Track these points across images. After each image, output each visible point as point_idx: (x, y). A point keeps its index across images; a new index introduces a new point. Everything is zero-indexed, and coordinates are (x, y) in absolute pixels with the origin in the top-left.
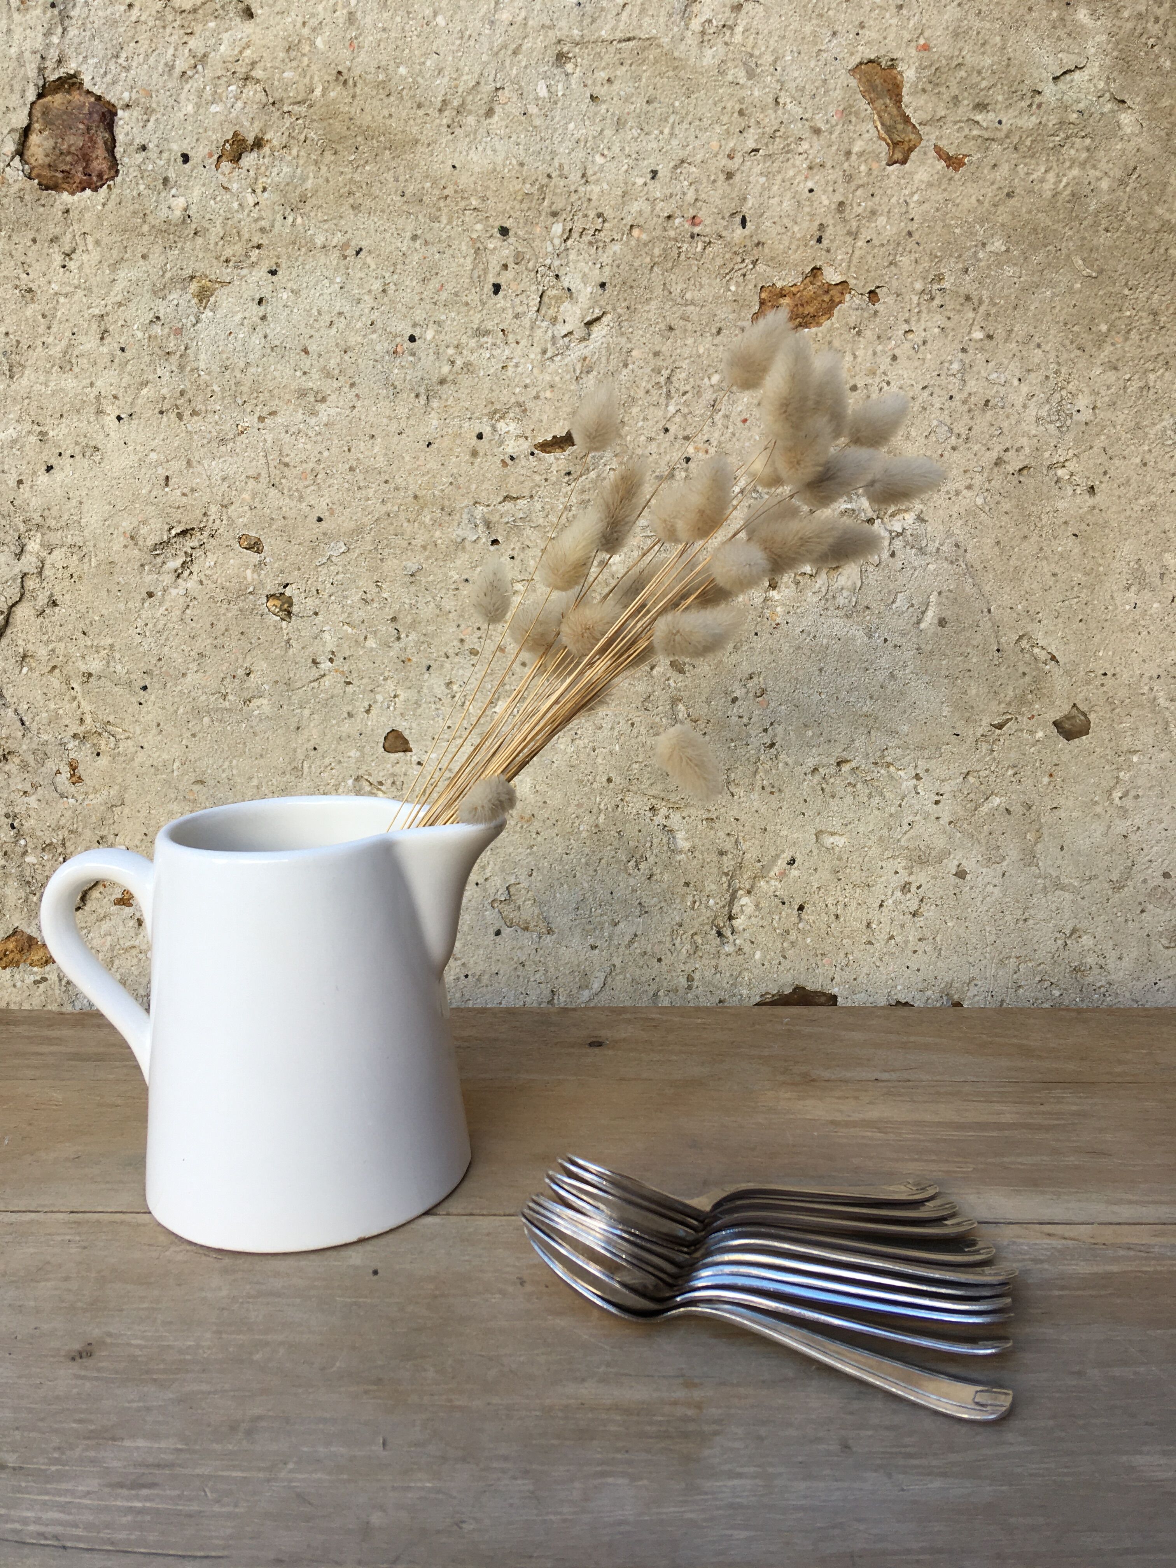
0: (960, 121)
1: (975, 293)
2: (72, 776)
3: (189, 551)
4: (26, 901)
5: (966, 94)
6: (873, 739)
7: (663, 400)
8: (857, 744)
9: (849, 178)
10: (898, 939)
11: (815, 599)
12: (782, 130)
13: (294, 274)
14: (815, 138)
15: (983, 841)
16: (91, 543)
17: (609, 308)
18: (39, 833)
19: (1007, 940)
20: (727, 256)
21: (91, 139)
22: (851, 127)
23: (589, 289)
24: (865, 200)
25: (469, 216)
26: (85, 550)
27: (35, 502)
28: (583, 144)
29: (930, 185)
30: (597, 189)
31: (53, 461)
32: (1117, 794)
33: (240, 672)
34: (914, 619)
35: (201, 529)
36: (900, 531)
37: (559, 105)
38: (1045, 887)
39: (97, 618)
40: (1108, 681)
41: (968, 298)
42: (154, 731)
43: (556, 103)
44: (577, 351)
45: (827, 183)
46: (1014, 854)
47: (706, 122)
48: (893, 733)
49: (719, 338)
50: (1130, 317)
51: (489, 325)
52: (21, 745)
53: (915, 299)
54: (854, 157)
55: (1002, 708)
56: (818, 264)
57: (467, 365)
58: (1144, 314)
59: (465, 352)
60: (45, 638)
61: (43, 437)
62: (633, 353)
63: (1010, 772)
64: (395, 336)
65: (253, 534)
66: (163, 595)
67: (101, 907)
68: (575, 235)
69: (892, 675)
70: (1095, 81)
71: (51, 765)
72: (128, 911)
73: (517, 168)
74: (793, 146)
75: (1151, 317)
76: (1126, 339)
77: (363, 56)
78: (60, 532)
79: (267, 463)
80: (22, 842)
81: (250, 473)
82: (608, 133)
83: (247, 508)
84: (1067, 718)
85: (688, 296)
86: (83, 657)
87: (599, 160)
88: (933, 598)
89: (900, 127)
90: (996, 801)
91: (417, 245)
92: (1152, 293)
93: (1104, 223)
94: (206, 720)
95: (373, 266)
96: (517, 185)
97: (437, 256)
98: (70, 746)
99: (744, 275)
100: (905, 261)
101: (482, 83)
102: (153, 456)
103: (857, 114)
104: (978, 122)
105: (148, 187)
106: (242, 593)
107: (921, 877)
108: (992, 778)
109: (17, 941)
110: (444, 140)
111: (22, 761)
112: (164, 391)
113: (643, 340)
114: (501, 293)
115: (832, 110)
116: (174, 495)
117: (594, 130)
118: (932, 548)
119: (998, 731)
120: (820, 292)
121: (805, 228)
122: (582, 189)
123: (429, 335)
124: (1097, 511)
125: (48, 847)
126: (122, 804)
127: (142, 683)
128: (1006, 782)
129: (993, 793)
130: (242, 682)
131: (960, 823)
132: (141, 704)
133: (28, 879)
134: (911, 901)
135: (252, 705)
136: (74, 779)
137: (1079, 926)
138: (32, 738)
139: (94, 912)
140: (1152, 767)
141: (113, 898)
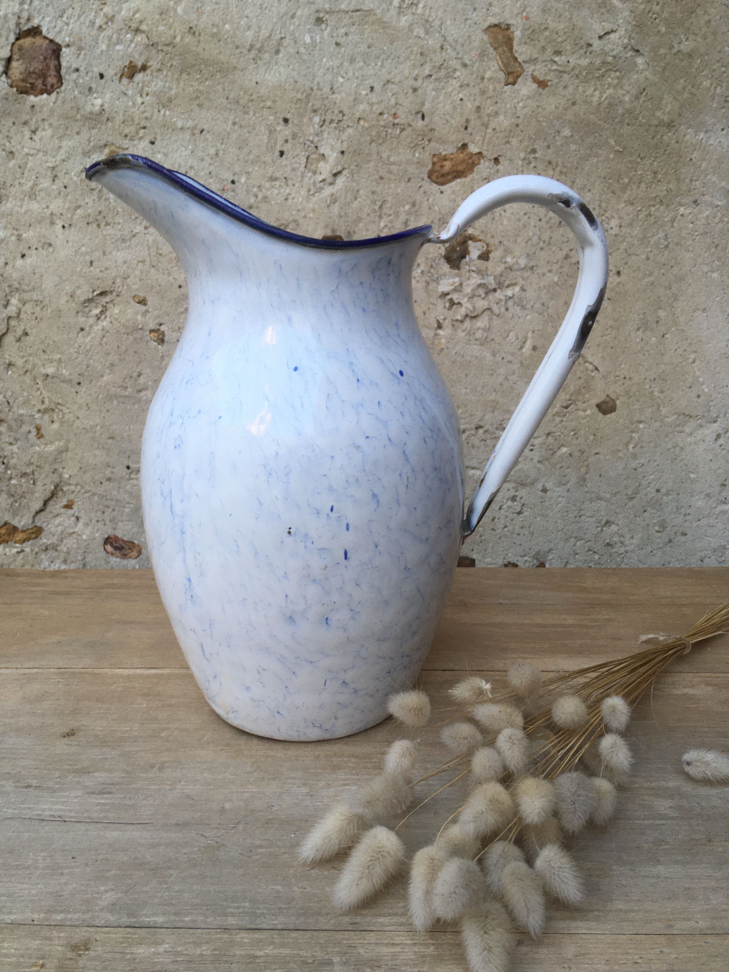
0: (546, 61)
1: (555, 160)
2: (38, 434)
3: (104, 304)
4: (12, 506)
5: (549, 45)
6: (496, 414)
7: (377, 219)
8: (486, 417)
9: (483, 92)
10: (510, 528)
11: (463, 334)
12: (445, 64)
13: (165, 143)
14: (463, 69)
15: (557, 473)
16: (47, 299)
17: (346, 166)
18: (19, 467)
19: (570, 527)
20: (414, 137)
21: (47, 65)
22: (484, 64)
23: (335, 155)
24: (492, 105)
25: (266, 112)
26: (44, 303)
27: (15, 275)
28: (331, 70)
29: (529, 97)
30: (339, 97)
31: (25, 252)
32: (631, 446)
33: (135, 375)
34: (519, 346)
35: (111, 292)
36: (511, 295)
37: (318, 47)
38: (591, 499)
39: (51, 343)
40: (627, 382)
41: (550, 163)
42: (85, 408)
43: (315, 47)
44: (328, 191)
45: (470, 95)
46: (574, 480)
47: (402, 59)
49: (409, 183)
50: (641, 175)
51: (278, 174)
52: (8, 416)
53: (520, 162)
54: (486, 81)
55: (568, 397)
56: (466, 141)
57: (265, 198)
58: (649, 173)
59: (264, 190)
60: (21, 354)
61: (19, 237)
62: (361, 192)
63: (572, 433)
64: (223, 180)
65: (142, 295)
66: (90, 330)
67: (55, 509)
68: (327, 123)
69: (506, 379)
70: (622, 39)
71: (25, 428)
72: (70, 512)
73: (293, 83)
74: (451, 74)
75: (653, 175)
76: (639, 187)
77: (204, 17)
78: (30, 293)
79: (150, 255)
80: (9, 472)
81: (140, 259)
82: (346, 64)
83: (138, 280)
84: (604, 402)
85: (392, 159)
86: (43, 365)
87: (341, 80)
88: (530, 335)
89: (512, 63)
90: (564, 450)
91: (236, 128)
92: (654, 161)
93: (627, 121)
94: (115, 402)
95: (210, 140)
96: (293, 94)
97: (247, 135)
98: (36, 416)
99: (423, 148)
100: (514, 141)
101: (273, 35)
102: (84, 249)
103: (488, 56)
104: (555, 62)
105: (80, 93)
106: (137, 329)
107: (523, 492)
108: (563, 437)
109: (7, 529)
110: (251, 68)
111: (9, 425)
112: (89, 211)
113: (365, 184)
114: (284, 156)
115: (473, 53)
116: (95, 271)
117: (337, 62)
118: (529, 306)
119: (565, 410)
120: (467, 158)
121: (457, 121)
122: (330, 97)
123: (243, 180)
124: (621, 286)
125: (24, 475)
126: (67, 450)
127: (78, 381)
128: (569, 439)
129: (563, 445)
130: (136, 380)
131: (544, 462)
132: (77, 392)
133: (13, 493)
134: (517, 506)
135: (142, 394)
136: (39, 436)
137: (609, 519)
138: (14, 412)
139: (51, 512)
140: (650, 431)
141: (62, 504)
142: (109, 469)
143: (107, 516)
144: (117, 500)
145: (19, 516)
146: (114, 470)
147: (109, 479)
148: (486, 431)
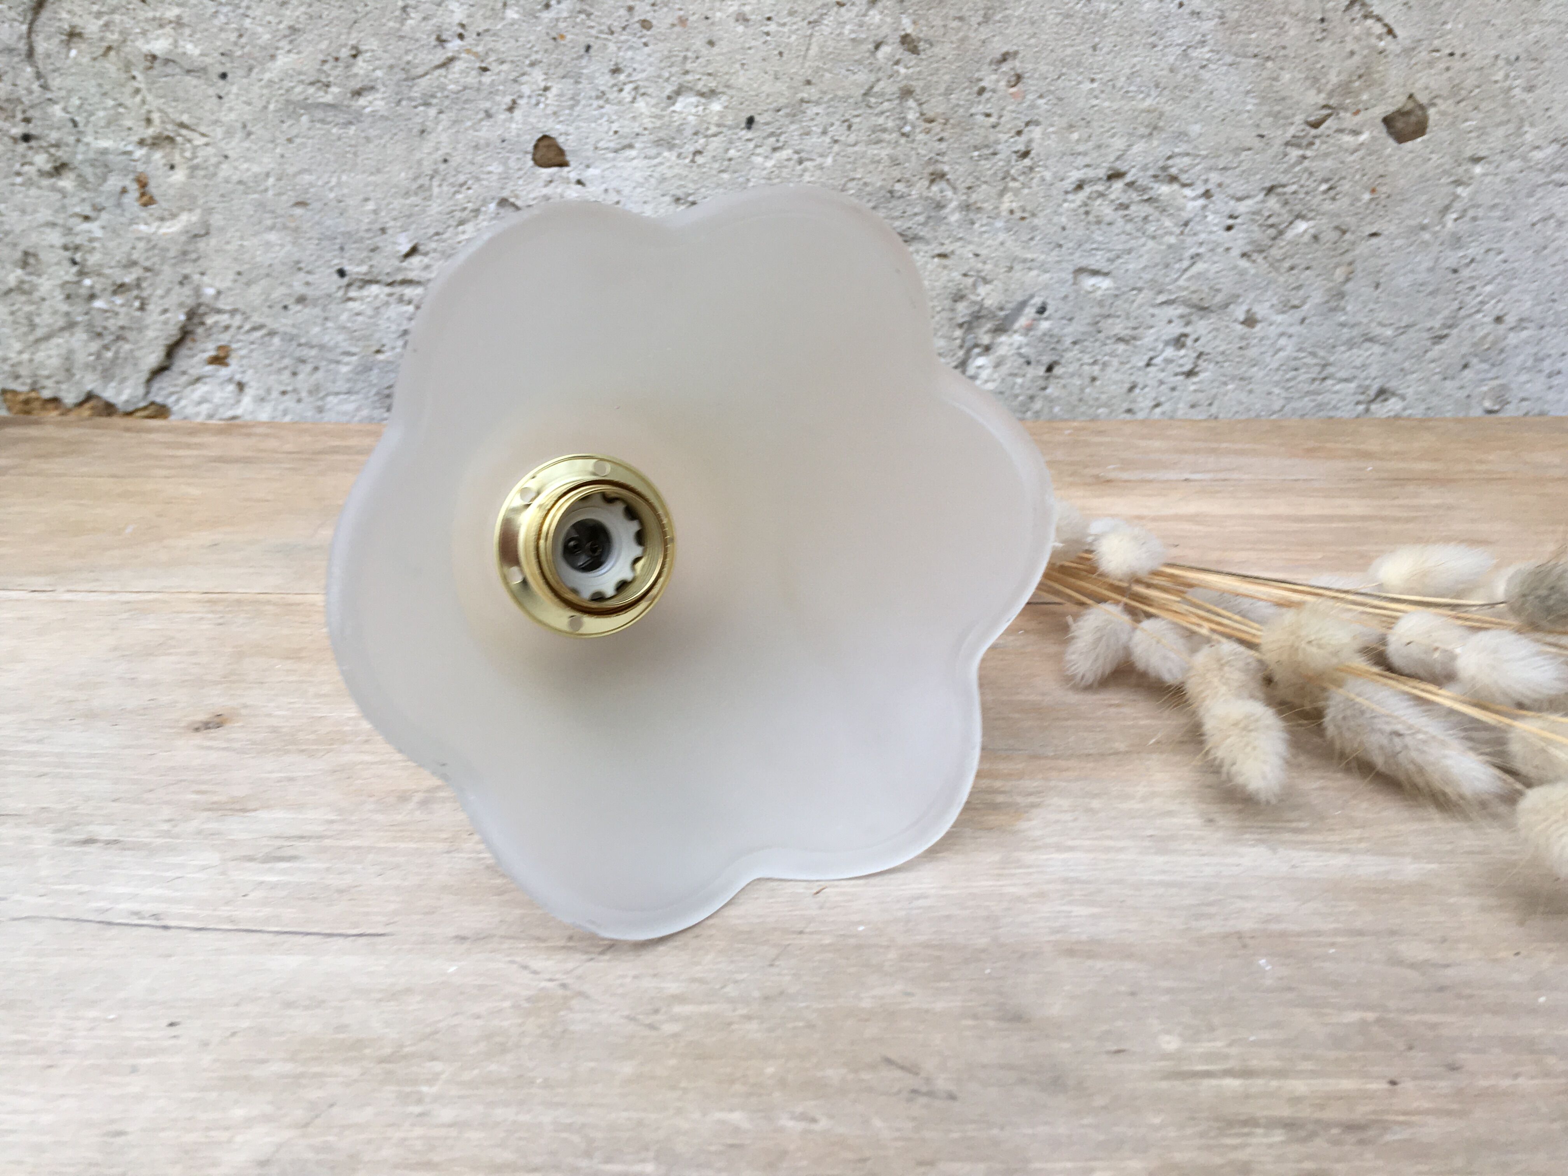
2: (143, 194)
4: (99, 356)
6: (1155, 143)
8: (1134, 151)
10: (1166, 407)
15: (1282, 279)
18: (107, 271)
32: (1451, 216)
33: (345, 53)
38: (1351, 339)
40: (1457, 65)
42: (240, 135)
46: (1317, 297)
48: (1182, 135)
55: (1321, 99)
63: (1324, 187)
67: (193, 367)
69: (1185, 55)
71: (114, 182)
72: (224, 372)
80: (87, 282)
84: (1401, 111)
86: (144, 34)
90: (1302, 226)
94: (305, 119)
98: (137, 155)
107: (1201, 327)
108: (1301, 195)
109: (93, 408)
111: (79, 176)
119: (1313, 132)
125: (120, 288)
126: (207, 233)
127: (221, 70)
128: (1316, 201)
129: (1300, 216)
130: (348, 67)
131: (1255, 256)
132: (220, 97)
133: (99, 330)
134: (1185, 358)
135: (362, 101)
136: (145, 198)
137: (1387, 386)
138: (88, 144)
139: (184, 373)
140: (1498, 179)
141: (207, 355)
142: (301, 275)
143: (304, 380)
144: (322, 347)
145: (117, 379)
146: (310, 278)
147: (301, 300)
148: (1131, 185)
